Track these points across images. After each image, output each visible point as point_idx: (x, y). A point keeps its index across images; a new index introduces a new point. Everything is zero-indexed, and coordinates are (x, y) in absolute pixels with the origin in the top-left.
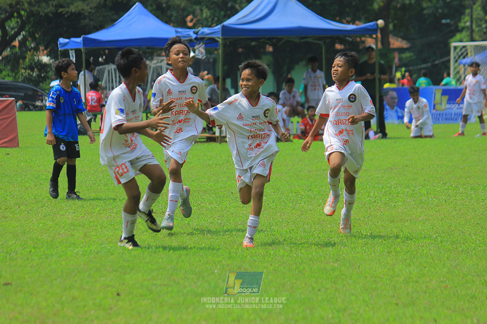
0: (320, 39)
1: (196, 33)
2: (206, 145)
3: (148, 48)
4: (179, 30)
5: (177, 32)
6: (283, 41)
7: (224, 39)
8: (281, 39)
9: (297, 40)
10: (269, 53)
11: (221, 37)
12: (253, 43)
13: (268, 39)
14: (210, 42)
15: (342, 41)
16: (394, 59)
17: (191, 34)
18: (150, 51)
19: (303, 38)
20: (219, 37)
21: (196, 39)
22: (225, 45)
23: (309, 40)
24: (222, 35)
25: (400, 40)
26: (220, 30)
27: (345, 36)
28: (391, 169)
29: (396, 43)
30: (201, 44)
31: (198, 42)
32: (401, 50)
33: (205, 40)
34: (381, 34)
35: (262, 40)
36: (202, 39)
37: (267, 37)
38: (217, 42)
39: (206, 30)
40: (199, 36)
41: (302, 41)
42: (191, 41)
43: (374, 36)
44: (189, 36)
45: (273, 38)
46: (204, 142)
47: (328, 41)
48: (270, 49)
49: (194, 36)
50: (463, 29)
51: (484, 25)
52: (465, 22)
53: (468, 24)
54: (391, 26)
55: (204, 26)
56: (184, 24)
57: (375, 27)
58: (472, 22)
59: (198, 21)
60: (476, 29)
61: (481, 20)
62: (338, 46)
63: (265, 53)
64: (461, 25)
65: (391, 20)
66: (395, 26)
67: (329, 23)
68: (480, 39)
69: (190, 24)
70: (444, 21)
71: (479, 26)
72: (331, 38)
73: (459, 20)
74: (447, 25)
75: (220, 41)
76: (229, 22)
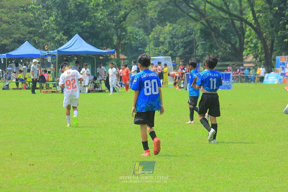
0: (94, 55)
2: (51, 94)
3: (30, 58)
4: (42, 51)
5: (41, 52)
6: (80, 56)
8: (79, 55)
9: (85, 56)
10: (76, 59)
12: (69, 57)
14: (53, 56)
15: (102, 56)
16: (121, 62)
18: (31, 59)
20: (56, 54)
21: (48, 55)
22: (59, 57)
23: (90, 56)
24: (58, 54)
25: (124, 55)
26: (57, 52)
27: (103, 55)
28: (120, 104)
29: (122, 56)
32: (124, 59)
34: (117, 53)
35: (72, 56)
36: (50, 55)
37: (74, 54)
38: (56, 56)
39: (52, 52)
40: (49, 54)
41: (87, 56)
42: (46, 55)
43: (114, 55)
44: (45, 53)
45: (76, 55)
46: (51, 93)
47: (97, 56)
48: (76, 58)
49: (47, 54)
50: (146, 52)
51: (154, 51)
52: (147, 50)
53: (148, 50)
54: (120, 51)
55: (51, 50)
56: (44, 49)
57: (114, 51)
58: (149, 49)
59: (49, 48)
60: (151, 52)
61: (153, 49)
62: (101, 58)
63: (74, 60)
64: (146, 50)
65: (120, 48)
66: (121, 50)
67: (97, 50)
68: (153, 56)
69: (46, 49)
70: (139, 49)
71: (152, 51)
72: (98, 55)
73: (145, 49)
74: (141, 50)
75: (57, 56)
76: (60, 49)
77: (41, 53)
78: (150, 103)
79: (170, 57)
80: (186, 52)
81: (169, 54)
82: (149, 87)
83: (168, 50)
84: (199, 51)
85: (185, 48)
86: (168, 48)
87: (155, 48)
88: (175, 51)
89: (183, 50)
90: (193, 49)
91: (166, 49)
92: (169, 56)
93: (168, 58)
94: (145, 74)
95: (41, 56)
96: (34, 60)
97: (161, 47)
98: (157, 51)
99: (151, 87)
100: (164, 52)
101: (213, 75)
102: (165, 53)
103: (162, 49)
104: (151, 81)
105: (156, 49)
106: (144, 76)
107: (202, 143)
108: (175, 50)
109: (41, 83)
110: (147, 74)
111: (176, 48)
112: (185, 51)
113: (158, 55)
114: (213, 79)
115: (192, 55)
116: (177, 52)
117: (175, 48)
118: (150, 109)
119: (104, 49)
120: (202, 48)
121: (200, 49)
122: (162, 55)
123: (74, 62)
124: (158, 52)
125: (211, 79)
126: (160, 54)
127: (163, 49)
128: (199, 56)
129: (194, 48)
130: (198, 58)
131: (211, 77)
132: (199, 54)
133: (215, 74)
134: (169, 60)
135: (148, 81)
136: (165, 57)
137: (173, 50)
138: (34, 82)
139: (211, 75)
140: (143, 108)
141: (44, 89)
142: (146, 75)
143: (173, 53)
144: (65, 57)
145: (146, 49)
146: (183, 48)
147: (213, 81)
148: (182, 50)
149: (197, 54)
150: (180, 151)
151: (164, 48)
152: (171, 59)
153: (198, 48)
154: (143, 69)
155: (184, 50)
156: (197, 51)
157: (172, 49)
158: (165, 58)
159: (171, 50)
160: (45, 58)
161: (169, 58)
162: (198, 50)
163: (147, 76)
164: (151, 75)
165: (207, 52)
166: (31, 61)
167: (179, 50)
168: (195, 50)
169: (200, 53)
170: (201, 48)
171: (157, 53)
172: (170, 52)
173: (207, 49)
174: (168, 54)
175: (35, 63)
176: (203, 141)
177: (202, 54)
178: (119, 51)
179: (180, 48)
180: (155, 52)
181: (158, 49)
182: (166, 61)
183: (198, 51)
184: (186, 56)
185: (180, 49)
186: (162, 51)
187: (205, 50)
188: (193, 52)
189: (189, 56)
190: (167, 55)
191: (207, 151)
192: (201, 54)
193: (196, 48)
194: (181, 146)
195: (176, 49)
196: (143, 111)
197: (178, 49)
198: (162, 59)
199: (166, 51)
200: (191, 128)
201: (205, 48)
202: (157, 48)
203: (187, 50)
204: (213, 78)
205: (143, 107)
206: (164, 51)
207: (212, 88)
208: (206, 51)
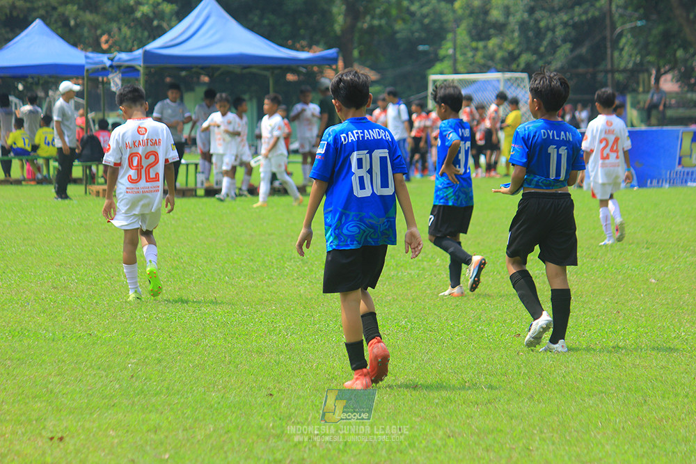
0: (266, 69)
1: (112, 60)
3: (50, 77)
4: (90, 55)
5: (87, 57)
6: (220, 72)
7: (146, 68)
8: (218, 69)
9: (238, 71)
10: (205, 84)
11: (142, 64)
12: (183, 73)
13: (202, 68)
14: (128, 71)
15: (294, 71)
17: (105, 60)
18: (53, 80)
19: (245, 68)
20: (140, 65)
21: (111, 66)
22: (149, 74)
23: (254, 70)
24: (144, 62)
25: (367, 69)
26: (141, 56)
27: (298, 66)
30: (118, 72)
31: (114, 71)
33: (122, 68)
34: (344, 61)
35: (194, 70)
36: (119, 67)
37: (200, 66)
38: (138, 71)
39: (124, 56)
40: (114, 64)
41: (245, 71)
42: (104, 69)
43: (334, 67)
44: (102, 62)
45: (208, 67)
47: (277, 72)
48: (206, 79)
49: (108, 63)
50: (444, 57)
51: (470, 54)
52: (447, 49)
53: (451, 52)
54: (356, 53)
55: (121, 51)
56: (97, 48)
57: (335, 55)
58: (455, 49)
59: (115, 43)
60: (460, 58)
61: (466, 47)
62: (291, 77)
63: (199, 83)
64: (442, 52)
65: (356, 45)
66: (360, 53)
67: (278, 50)
68: (465, 71)
69: (105, 46)
70: (421, 48)
71: (464, 54)
72: (280, 68)
73: (440, 47)
74: (425, 53)
75: (141, 70)
76: (153, 46)
77: (89, 61)
78: (371, 220)
79: (525, 75)
80: (581, 59)
81: (522, 66)
82: (363, 172)
83: (517, 51)
84: (625, 53)
85: (577, 43)
86: (519, 44)
87: (474, 44)
88: (541, 56)
89: (567, 52)
90: (605, 47)
91: (511, 47)
92: (523, 71)
93: (517, 79)
94: (354, 132)
95: (88, 70)
96: (65, 85)
97: (492, 43)
98: (480, 54)
99: (370, 172)
100: (503, 59)
101: (559, 136)
102: (508, 63)
103: (496, 49)
104: (370, 153)
105: (476, 49)
106: (352, 138)
107: (635, 366)
108: (542, 49)
109: (89, 164)
110: (359, 131)
111: (545, 43)
112: (576, 53)
113: (484, 69)
114: (558, 148)
115: (601, 67)
116: (549, 58)
117: (541, 45)
118: (369, 240)
119: (302, 49)
120: (636, 45)
121: (626, 48)
122: (499, 67)
123: (201, 91)
124: (484, 57)
125: (552, 150)
126: (490, 63)
127: (501, 47)
128: (624, 70)
129: (609, 44)
130: (619, 77)
131: (553, 142)
132: (622, 65)
133: (562, 133)
134: (522, 85)
135: (363, 154)
136: (508, 75)
137: (536, 52)
138: (66, 158)
139: (551, 134)
140: (349, 236)
141: (99, 184)
142: (357, 133)
143: (536, 62)
144: (170, 76)
145: (444, 47)
146: (568, 45)
147: (559, 156)
148: (564, 50)
149: (619, 64)
150: (560, 392)
151: (505, 44)
152: (527, 80)
153: (621, 44)
154: (346, 115)
155: (572, 50)
156: (616, 54)
157: (533, 46)
158: (509, 80)
159: (527, 50)
160: (100, 79)
161: (523, 80)
162: (622, 50)
163: (358, 137)
164: (373, 134)
165: (650, 58)
166: (54, 88)
167: (555, 52)
168: (609, 51)
169: (628, 62)
170: (631, 44)
171: (482, 61)
172: (525, 58)
173: (651, 47)
174: (518, 66)
175: (68, 95)
176: (638, 361)
177: (635, 64)
178: (351, 53)
179: (559, 42)
180: (473, 57)
181: (485, 47)
182: (513, 88)
183: (620, 54)
184: (581, 70)
185: (559, 47)
186: (499, 55)
187: (644, 49)
188: (603, 58)
189: (591, 70)
190: (514, 66)
191: (651, 393)
192: (630, 65)
193: (615, 42)
194: (564, 377)
195: (546, 47)
196: (352, 247)
197: (554, 47)
198: (498, 81)
199: (511, 53)
200: (598, 316)
201: (647, 45)
202: (481, 45)
203: (583, 50)
204: (559, 144)
205: (349, 233)
206: (506, 55)
207: (553, 176)
208: (648, 54)
